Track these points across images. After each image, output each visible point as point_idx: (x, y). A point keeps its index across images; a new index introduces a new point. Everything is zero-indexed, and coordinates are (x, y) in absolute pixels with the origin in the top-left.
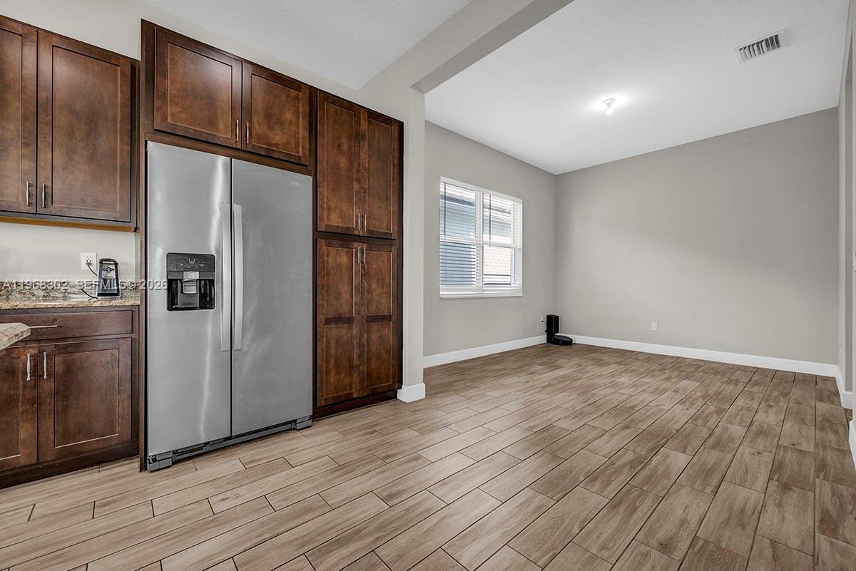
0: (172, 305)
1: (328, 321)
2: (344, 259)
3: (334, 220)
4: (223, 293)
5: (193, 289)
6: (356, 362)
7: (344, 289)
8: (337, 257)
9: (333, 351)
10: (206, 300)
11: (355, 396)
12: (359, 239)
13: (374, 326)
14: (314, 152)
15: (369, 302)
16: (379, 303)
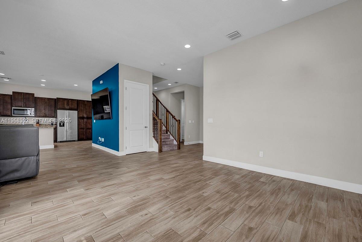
0: (60, 126)
1: (80, 129)
2: (83, 121)
3: (81, 116)
4: (65, 125)
5: (62, 125)
6: (85, 134)
7: (83, 125)
8: (81, 121)
9: (81, 133)
10: (63, 126)
11: (85, 138)
12: (85, 118)
13: (88, 130)
14: (77, 108)
15: (87, 127)
16: (89, 127)
